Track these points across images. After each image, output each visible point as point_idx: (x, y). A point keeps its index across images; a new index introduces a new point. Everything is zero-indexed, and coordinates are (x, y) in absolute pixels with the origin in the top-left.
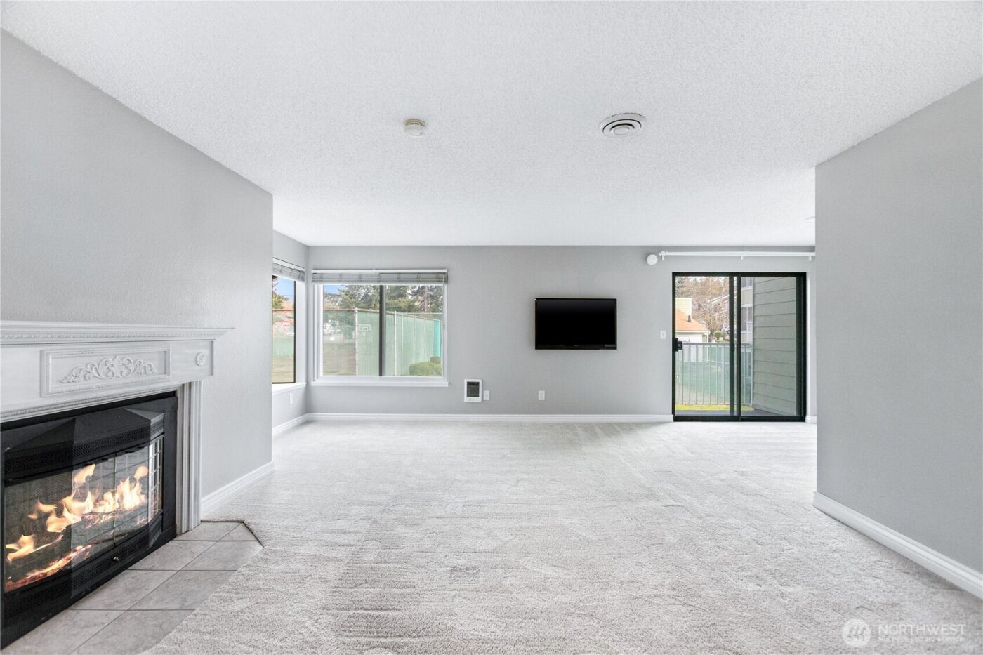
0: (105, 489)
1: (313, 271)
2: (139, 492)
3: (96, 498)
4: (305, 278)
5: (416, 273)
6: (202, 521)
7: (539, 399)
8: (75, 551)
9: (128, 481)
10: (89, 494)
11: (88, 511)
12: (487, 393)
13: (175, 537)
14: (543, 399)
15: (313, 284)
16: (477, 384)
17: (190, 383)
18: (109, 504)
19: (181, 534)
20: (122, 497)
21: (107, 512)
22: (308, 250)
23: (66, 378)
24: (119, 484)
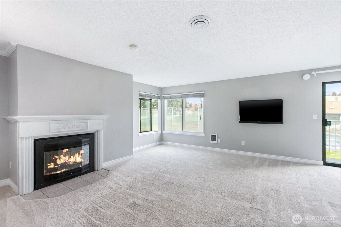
0: (71, 155)
1: (163, 96)
2: (81, 158)
3: (69, 157)
4: (160, 98)
5: (193, 94)
6: (103, 169)
7: (242, 144)
8: (63, 170)
9: (78, 154)
10: (67, 155)
11: (67, 160)
12: (219, 140)
13: (94, 171)
14: (244, 145)
15: (163, 100)
16: (215, 136)
17: (98, 131)
18: (72, 160)
19: (96, 171)
20: (76, 158)
21: (72, 161)
22: (161, 89)
23: (56, 129)
24: (75, 154)
